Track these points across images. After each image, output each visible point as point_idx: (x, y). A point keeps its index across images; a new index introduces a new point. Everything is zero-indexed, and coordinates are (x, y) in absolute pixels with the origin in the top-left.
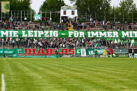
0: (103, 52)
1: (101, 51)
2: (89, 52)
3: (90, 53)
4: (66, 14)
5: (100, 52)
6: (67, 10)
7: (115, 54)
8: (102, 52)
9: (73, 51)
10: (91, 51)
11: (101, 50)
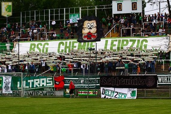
1: (41, 82)
2: (18, 83)
3: (20, 86)
4: (121, 10)
5: (39, 84)
6: (124, 1)
8: (43, 84)
10: (22, 82)
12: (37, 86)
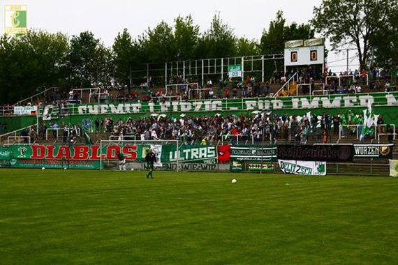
0: (205, 155)
1: (201, 152)
2: (171, 153)
3: (173, 158)
4: (296, 61)
5: (198, 155)
6: (300, 49)
7: (239, 162)
8: (203, 154)
9: (133, 151)
10: (176, 152)
11: (201, 149)
12: (195, 158)
